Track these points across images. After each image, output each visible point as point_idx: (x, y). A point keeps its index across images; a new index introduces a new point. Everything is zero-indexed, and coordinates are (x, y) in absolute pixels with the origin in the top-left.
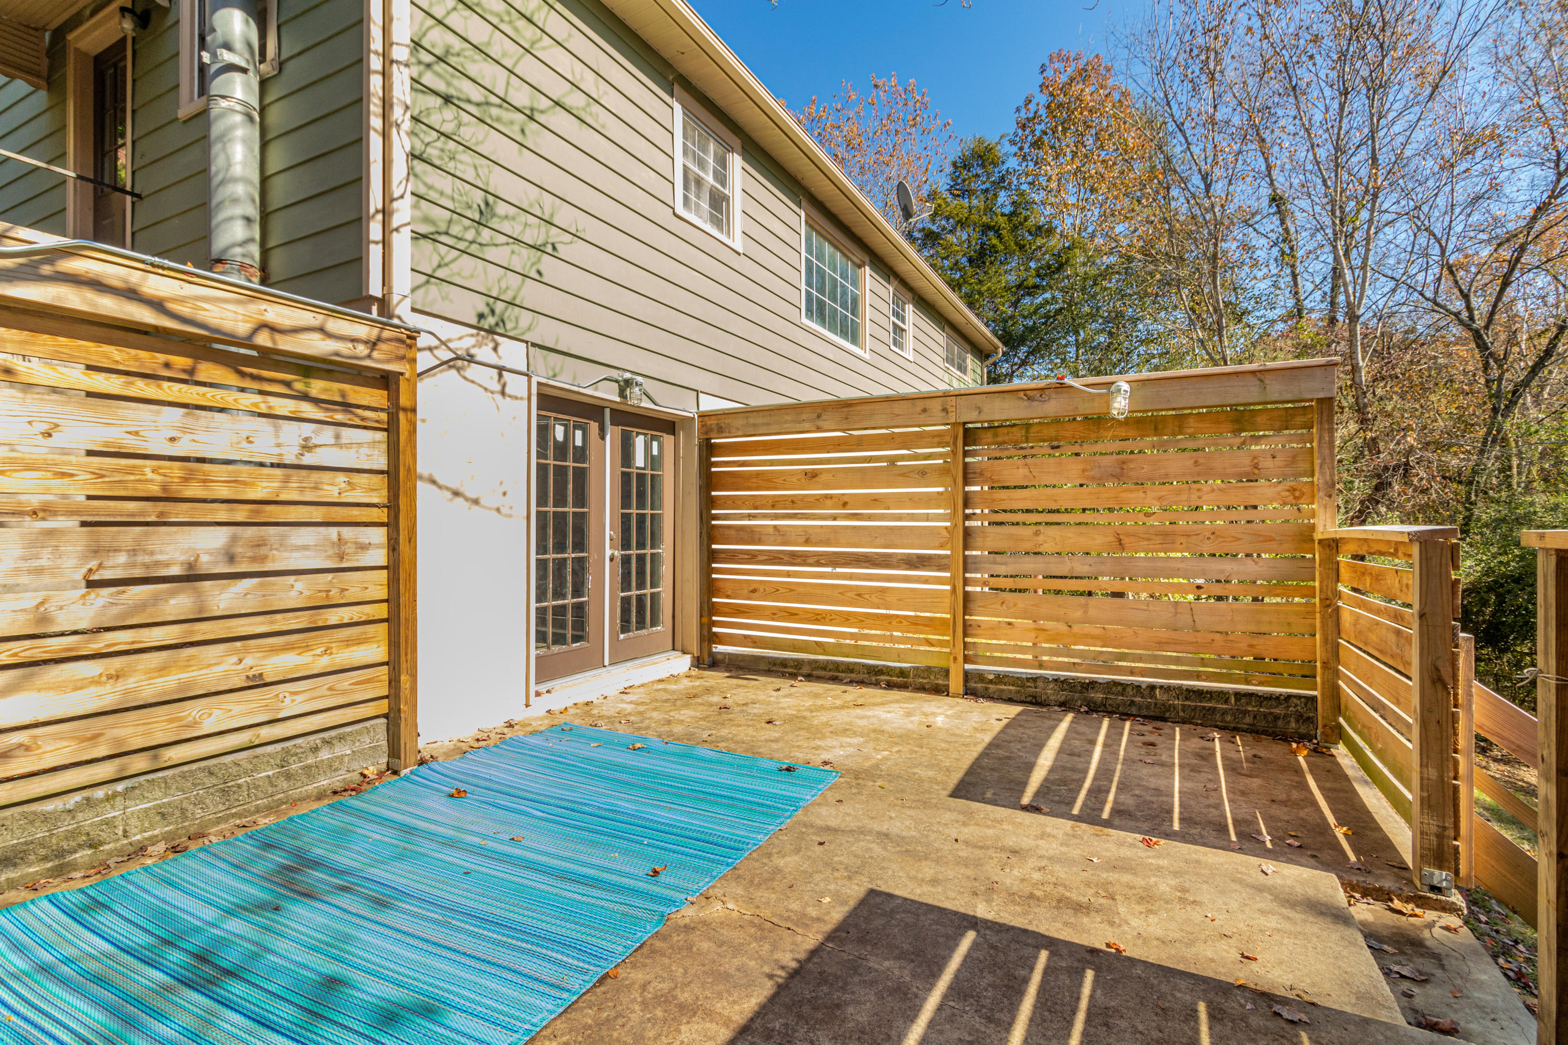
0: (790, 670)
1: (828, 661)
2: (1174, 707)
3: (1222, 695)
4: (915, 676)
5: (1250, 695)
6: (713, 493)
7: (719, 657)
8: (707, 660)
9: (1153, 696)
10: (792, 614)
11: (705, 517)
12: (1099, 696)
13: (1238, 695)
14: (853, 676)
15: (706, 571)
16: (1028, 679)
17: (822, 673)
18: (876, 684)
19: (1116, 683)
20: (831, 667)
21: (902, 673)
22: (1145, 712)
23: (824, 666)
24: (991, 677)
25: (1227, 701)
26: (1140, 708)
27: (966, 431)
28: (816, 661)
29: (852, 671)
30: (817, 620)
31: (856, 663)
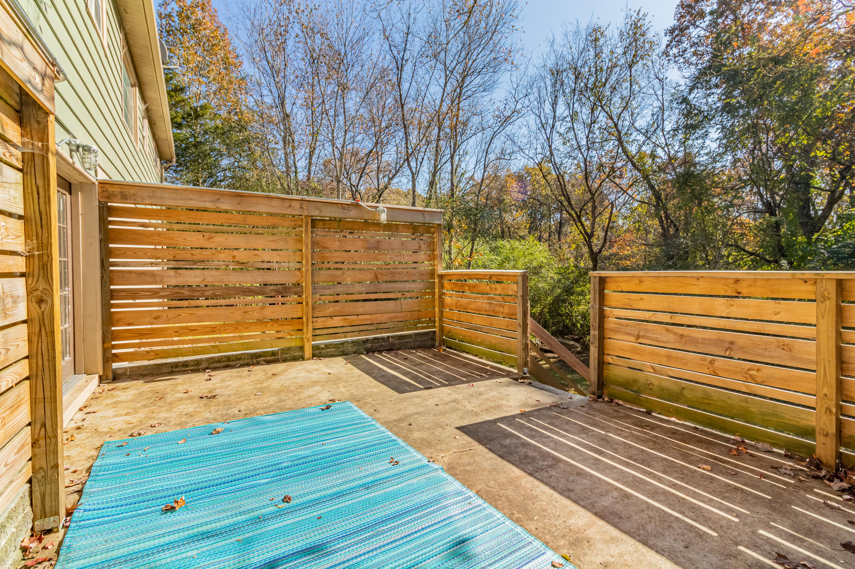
0: (191, 368)
1: (222, 356)
2: (395, 344)
3: (410, 336)
4: (282, 354)
5: (419, 334)
6: (111, 245)
7: (120, 371)
8: (111, 376)
9: (389, 341)
10: (192, 330)
11: (104, 265)
12: (369, 345)
13: (416, 334)
14: (241, 362)
15: (106, 306)
16: (340, 344)
17: (217, 365)
18: (258, 363)
19: (375, 338)
20: (224, 359)
21: (273, 353)
22: (386, 348)
23: (219, 360)
24: (323, 346)
25: (412, 338)
26: (384, 347)
27: (313, 220)
28: (212, 358)
29: (239, 359)
30: (214, 331)
31: (242, 354)
